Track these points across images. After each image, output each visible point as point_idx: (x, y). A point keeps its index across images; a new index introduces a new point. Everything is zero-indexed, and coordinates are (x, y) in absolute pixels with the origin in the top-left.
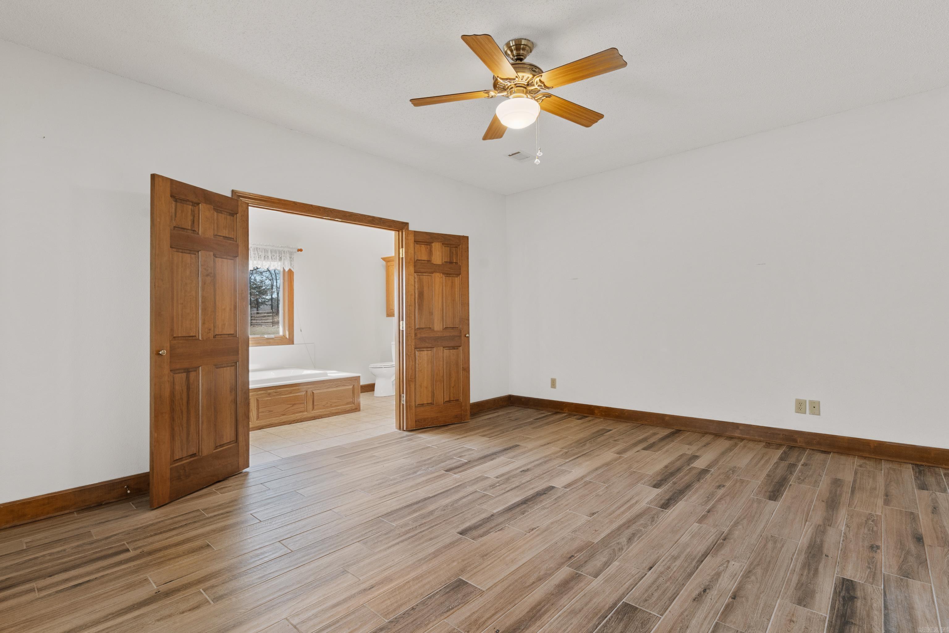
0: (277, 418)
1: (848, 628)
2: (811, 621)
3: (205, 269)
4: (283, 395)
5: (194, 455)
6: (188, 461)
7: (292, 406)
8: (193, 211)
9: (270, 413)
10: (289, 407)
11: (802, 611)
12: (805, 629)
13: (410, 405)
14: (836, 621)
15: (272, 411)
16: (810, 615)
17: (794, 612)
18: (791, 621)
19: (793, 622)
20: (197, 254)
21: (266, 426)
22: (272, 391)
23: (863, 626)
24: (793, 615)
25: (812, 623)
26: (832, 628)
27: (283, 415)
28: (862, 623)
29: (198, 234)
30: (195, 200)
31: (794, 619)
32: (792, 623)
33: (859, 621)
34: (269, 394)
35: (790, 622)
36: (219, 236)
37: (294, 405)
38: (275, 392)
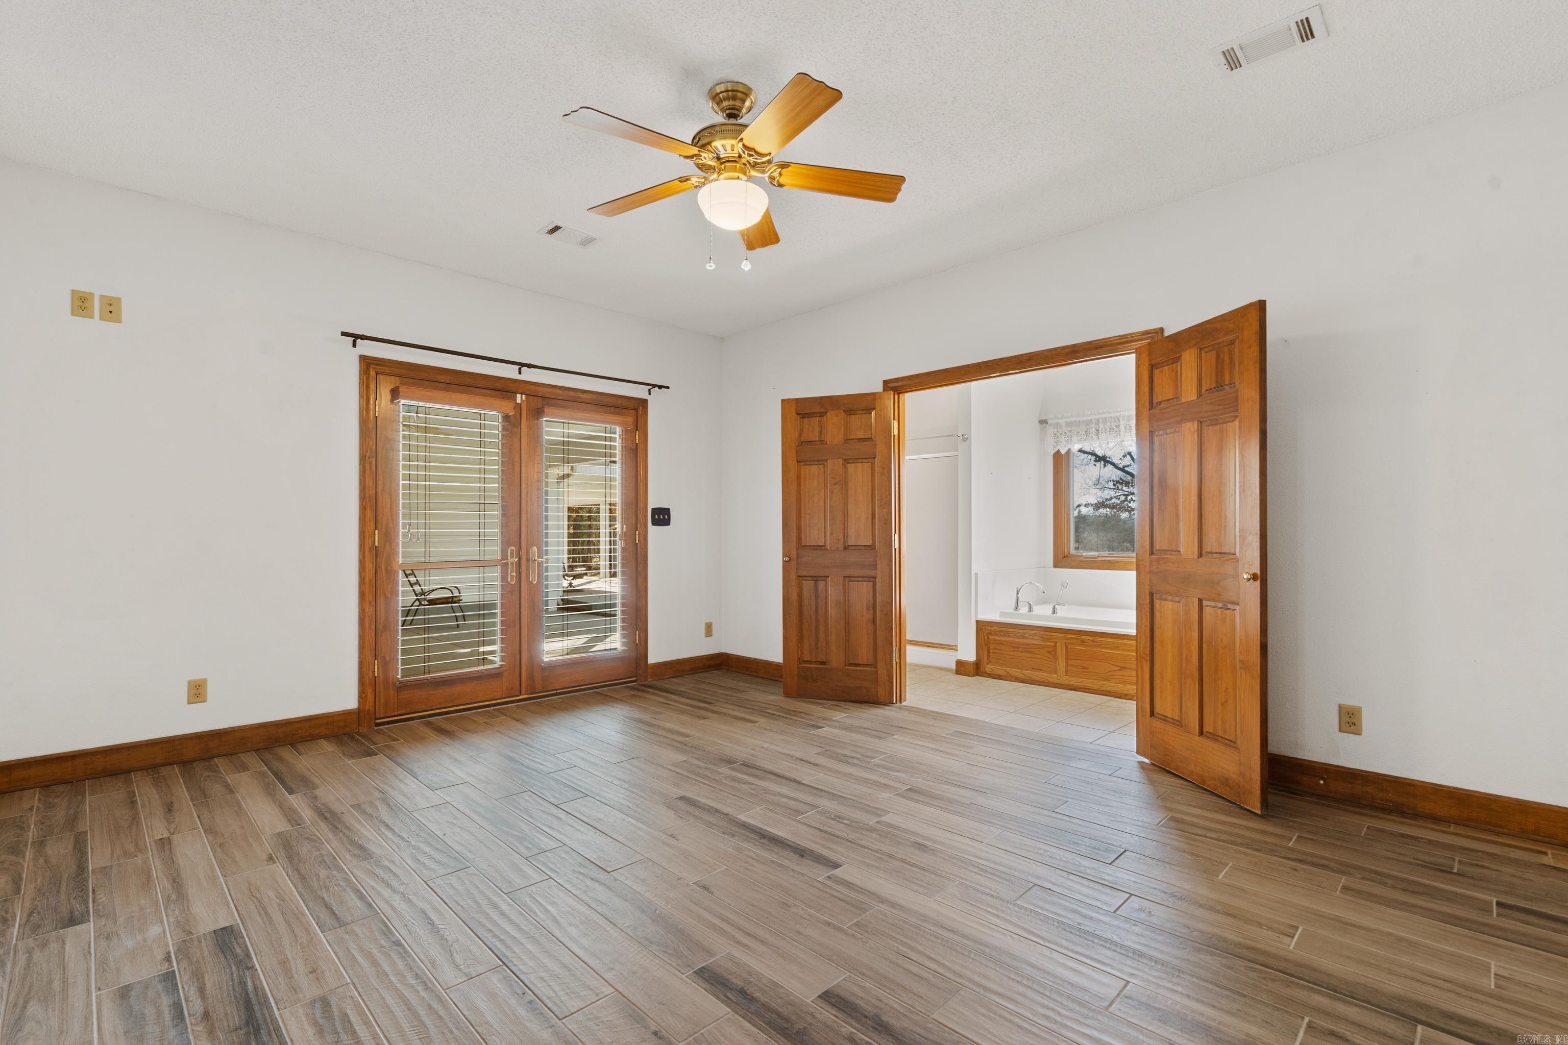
0: (1095, 681)
1: (243, 1017)
2: (292, 989)
3: (833, 478)
4: (1105, 648)
5: (822, 663)
6: (816, 666)
7: (1120, 670)
8: (820, 422)
9: (1084, 670)
10: (1115, 670)
11: (310, 991)
12: (292, 975)
13: (1142, 707)
14: (263, 1015)
15: (1087, 669)
16: (299, 995)
17: (320, 983)
18: (313, 971)
19: (311, 972)
20: (825, 463)
21: (1081, 688)
22: (1088, 638)
23: (224, 1037)
24: (318, 979)
25: (289, 989)
26: (263, 1000)
27: (1106, 680)
28: (228, 1040)
29: (826, 443)
30: (822, 410)
31: (311, 976)
32: (311, 970)
33: (233, 1040)
34: (1083, 641)
35: (314, 969)
36: (852, 439)
37: (1122, 668)
38: (1093, 641)
